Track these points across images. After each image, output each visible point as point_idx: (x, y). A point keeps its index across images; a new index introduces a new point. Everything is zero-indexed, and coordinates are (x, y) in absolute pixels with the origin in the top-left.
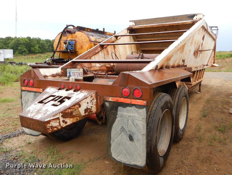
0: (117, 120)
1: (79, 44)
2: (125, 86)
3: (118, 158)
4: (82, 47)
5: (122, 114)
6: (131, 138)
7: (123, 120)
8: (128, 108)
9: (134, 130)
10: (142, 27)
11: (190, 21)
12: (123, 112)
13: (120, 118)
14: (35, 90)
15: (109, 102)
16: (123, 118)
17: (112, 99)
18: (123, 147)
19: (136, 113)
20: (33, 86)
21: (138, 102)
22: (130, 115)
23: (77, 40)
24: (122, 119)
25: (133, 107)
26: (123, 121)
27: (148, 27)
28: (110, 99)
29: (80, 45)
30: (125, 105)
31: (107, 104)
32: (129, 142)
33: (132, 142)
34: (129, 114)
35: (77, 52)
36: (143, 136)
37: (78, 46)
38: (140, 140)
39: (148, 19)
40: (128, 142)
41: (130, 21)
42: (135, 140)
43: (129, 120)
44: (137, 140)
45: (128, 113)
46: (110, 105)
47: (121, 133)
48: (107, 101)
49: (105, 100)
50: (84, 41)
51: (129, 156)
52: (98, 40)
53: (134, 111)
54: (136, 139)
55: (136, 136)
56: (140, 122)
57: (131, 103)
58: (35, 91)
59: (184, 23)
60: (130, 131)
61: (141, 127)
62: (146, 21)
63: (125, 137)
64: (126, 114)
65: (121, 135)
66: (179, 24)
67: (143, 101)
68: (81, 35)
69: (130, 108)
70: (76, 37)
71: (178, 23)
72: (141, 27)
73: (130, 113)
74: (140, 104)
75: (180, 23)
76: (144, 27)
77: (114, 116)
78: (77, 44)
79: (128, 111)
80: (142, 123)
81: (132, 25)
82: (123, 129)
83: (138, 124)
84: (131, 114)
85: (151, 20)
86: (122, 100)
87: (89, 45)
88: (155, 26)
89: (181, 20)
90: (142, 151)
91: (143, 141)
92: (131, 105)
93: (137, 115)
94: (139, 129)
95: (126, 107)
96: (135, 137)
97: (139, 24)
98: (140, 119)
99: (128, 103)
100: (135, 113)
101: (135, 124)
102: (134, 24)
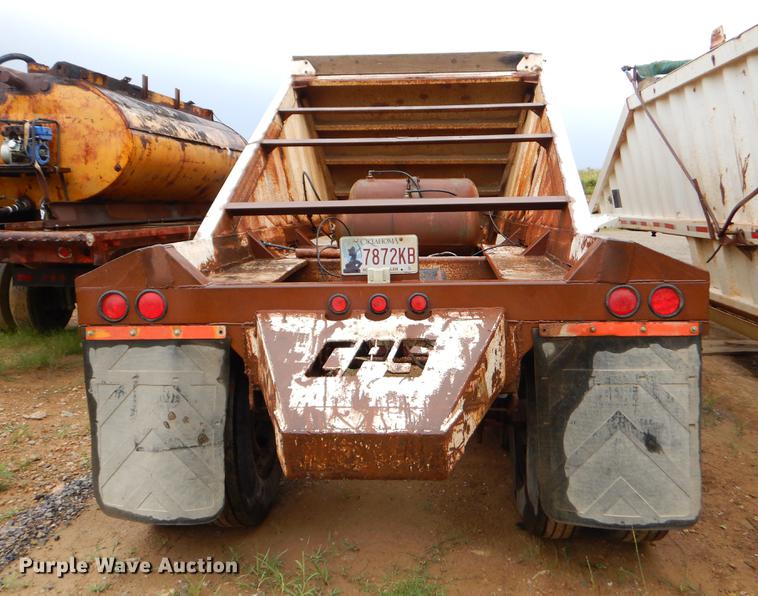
0: (589, 396)
1: (77, 136)
2: (621, 284)
3: (609, 514)
4: (88, 153)
5: (612, 373)
6: (652, 444)
7: (616, 390)
8: (634, 351)
9: (659, 415)
10: (350, 84)
11: (509, 73)
12: (613, 367)
13: (604, 387)
14: (176, 332)
15: (558, 340)
16: (615, 386)
17: (570, 330)
18: (624, 476)
19: (664, 364)
20: (162, 318)
21: (671, 329)
22: (644, 373)
23: (61, 119)
24: (613, 389)
25: (651, 345)
26: (617, 396)
27: (372, 84)
28: (565, 331)
29: (82, 141)
30: (619, 344)
31: (549, 349)
32: (646, 458)
33: (655, 454)
34: (639, 370)
35: (68, 170)
36: (692, 428)
37: (70, 149)
38: (680, 444)
39: (365, 58)
40: (643, 457)
41: (296, 59)
42: (664, 447)
43: (640, 388)
44: (673, 445)
45: (633, 367)
46: (558, 349)
47: (612, 435)
48: (549, 339)
49: (543, 334)
50: (98, 126)
51: (648, 500)
52: (149, 124)
53: (657, 359)
54: (669, 442)
55: (667, 433)
56: (678, 389)
57: (643, 335)
58: (175, 338)
59: (495, 78)
60: (644, 423)
61: (684, 403)
62: (357, 62)
63: (629, 444)
64: (627, 372)
65: (612, 440)
66: (478, 81)
67: (686, 323)
68: (84, 101)
69: (642, 350)
70: (58, 107)
71: (475, 79)
72: (346, 84)
73: (642, 367)
74: (677, 334)
75: (481, 79)
76: (355, 84)
77: (572, 385)
78: (64, 137)
79: (632, 362)
80: (685, 389)
81: (303, 73)
82: (619, 421)
83: (672, 395)
84: (647, 370)
85: (377, 62)
86: (611, 329)
87: (126, 146)
88: (396, 83)
89: (479, 68)
90: (688, 475)
91: (690, 444)
92: (645, 341)
93: (665, 369)
94: (677, 412)
95: (625, 350)
96: (663, 438)
97: (331, 71)
98: (680, 378)
99: (634, 335)
100: (659, 363)
101: (663, 397)
102: (310, 69)
